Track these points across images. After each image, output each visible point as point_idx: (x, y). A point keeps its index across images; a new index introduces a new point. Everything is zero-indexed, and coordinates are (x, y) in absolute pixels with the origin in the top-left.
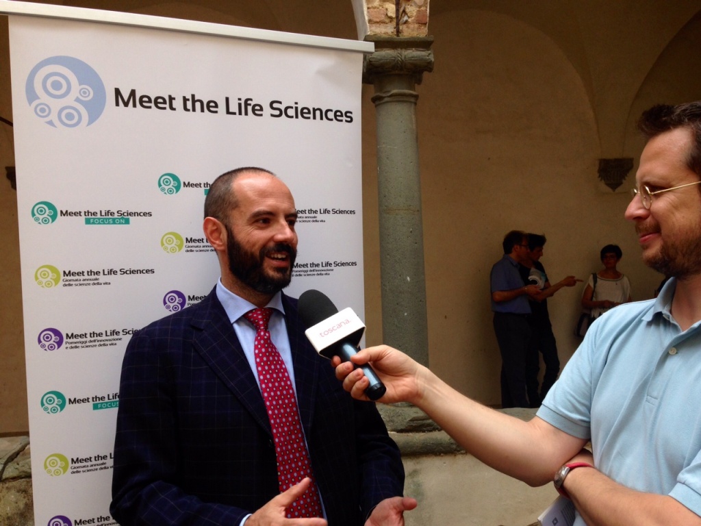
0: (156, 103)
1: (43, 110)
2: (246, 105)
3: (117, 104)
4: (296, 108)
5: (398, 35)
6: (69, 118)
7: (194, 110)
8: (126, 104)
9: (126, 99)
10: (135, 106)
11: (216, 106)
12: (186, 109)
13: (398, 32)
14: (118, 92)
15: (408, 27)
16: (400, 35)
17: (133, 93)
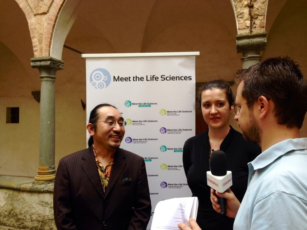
0: (125, 79)
1: (94, 84)
2: (153, 77)
3: (114, 81)
4: (170, 77)
5: (251, 33)
6: (101, 86)
7: (136, 80)
8: (116, 81)
9: (116, 79)
10: (119, 81)
11: (143, 79)
12: (134, 80)
13: (251, 32)
14: (114, 77)
15: (255, 29)
16: (252, 33)
17: (119, 77)
